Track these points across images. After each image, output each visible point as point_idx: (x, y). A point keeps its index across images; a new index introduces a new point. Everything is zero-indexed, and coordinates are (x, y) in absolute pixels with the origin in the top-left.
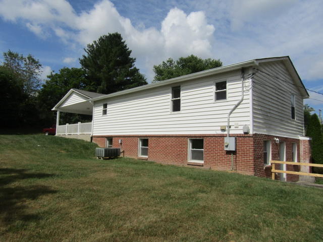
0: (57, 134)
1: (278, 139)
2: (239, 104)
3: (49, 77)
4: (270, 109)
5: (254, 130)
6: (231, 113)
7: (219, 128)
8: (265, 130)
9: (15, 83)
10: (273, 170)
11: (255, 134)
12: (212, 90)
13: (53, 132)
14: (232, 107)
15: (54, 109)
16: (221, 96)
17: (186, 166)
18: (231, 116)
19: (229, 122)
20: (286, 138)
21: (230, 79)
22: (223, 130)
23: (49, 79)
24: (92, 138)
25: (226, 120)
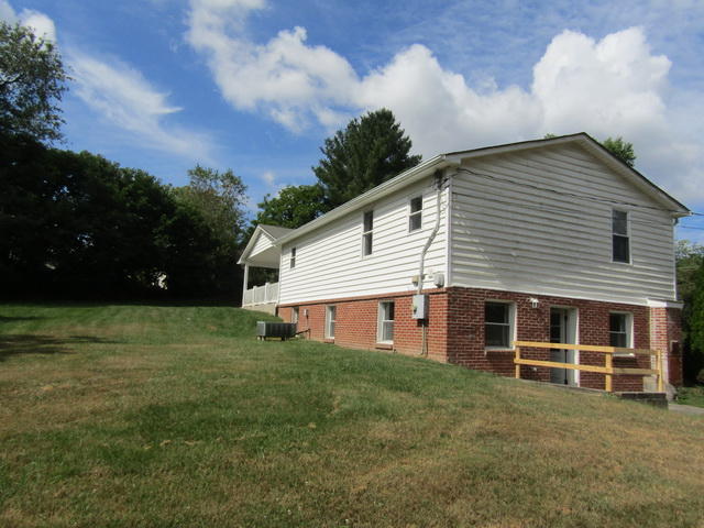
0: (245, 305)
1: (535, 301)
2: (434, 235)
3: (261, 206)
4: (518, 242)
5: (451, 280)
6: (425, 251)
7: (410, 280)
8: (497, 282)
9: (201, 220)
10: (518, 360)
11: (456, 288)
12: (405, 213)
13: (238, 301)
14: (425, 242)
15: (239, 262)
16: (416, 222)
17: (373, 349)
18: (426, 257)
19: (422, 267)
20: (581, 301)
21: (427, 191)
22: (416, 283)
23: (263, 211)
24: (277, 309)
25: (418, 265)
